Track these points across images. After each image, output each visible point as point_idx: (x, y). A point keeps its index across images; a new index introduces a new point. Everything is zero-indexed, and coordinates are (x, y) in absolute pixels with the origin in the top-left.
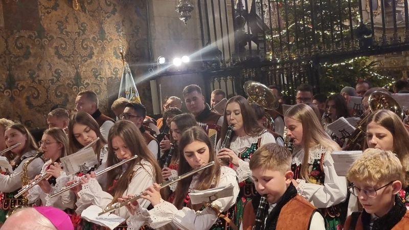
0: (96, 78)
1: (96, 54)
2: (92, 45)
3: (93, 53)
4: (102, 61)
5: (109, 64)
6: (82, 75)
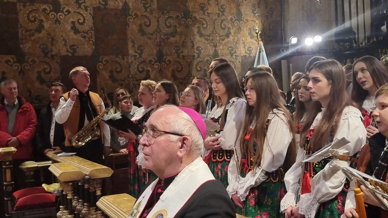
0: (232, 56)
1: (233, 34)
2: (230, 26)
3: (230, 33)
4: (238, 40)
5: (244, 43)
6: (219, 52)
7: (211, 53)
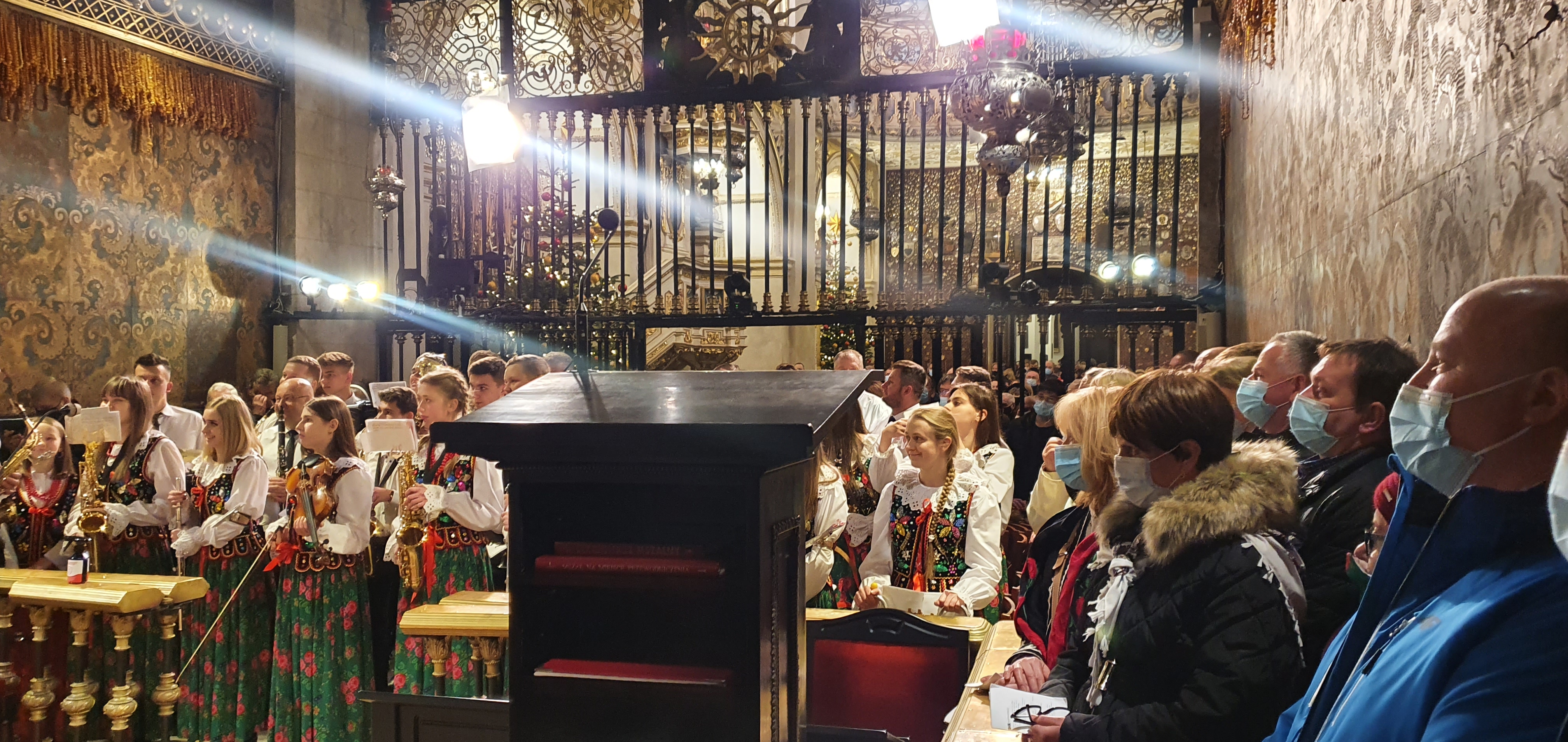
0: (168, 309)
1: (172, 256)
3: (168, 254)
4: (182, 272)
5: (195, 280)
6: (141, 299)
7: (123, 298)
